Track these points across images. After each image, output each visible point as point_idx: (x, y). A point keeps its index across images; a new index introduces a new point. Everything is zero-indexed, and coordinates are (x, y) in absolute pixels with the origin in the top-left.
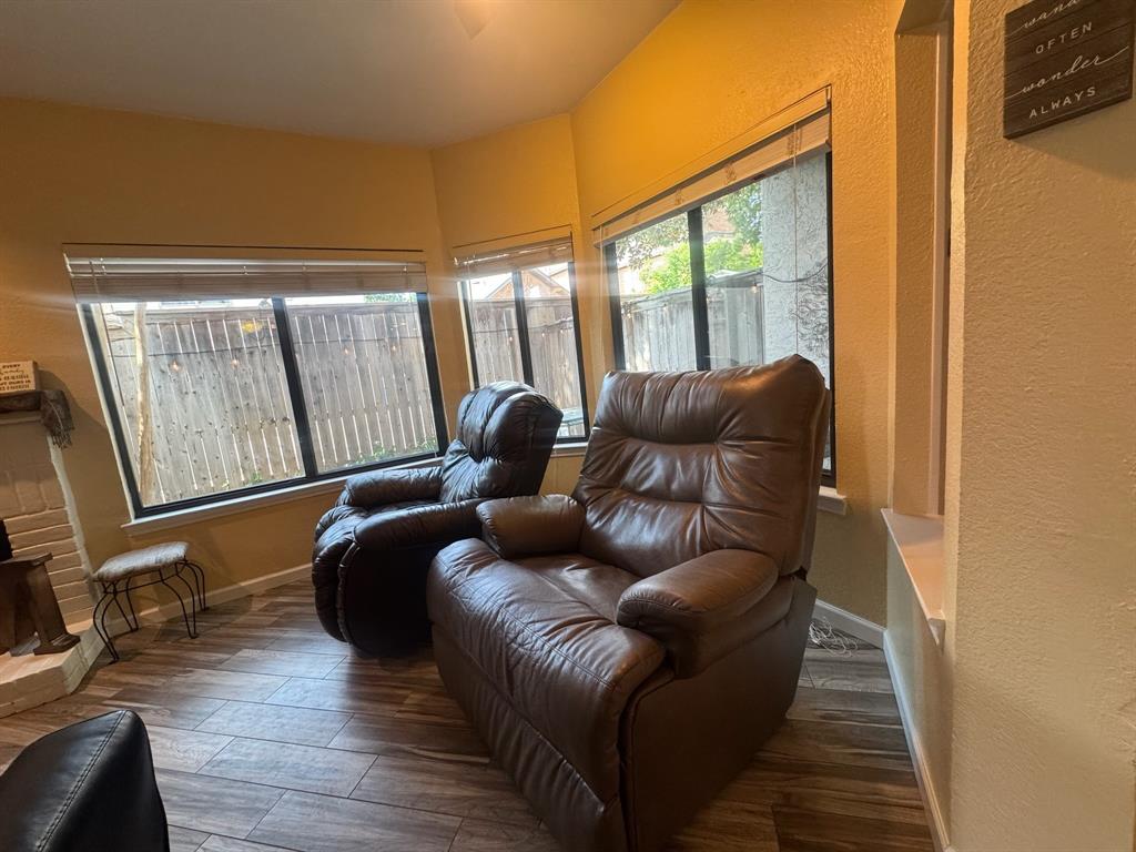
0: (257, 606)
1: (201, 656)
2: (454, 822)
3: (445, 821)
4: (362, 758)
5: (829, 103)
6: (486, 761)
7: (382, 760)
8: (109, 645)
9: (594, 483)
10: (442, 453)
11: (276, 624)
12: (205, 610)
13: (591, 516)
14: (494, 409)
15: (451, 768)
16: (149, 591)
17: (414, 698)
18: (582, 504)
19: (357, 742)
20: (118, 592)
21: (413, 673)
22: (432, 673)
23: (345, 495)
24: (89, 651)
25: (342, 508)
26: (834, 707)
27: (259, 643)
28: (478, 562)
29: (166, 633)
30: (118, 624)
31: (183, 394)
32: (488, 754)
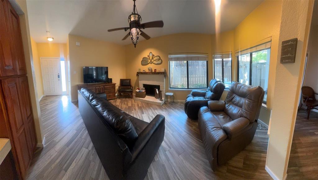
0: (179, 104)
1: (172, 108)
2: (195, 149)
3: (193, 148)
4: (185, 133)
5: (271, 40)
6: (202, 141)
7: (188, 135)
8: (165, 102)
9: (228, 100)
10: (207, 88)
11: (180, 108)
12: (174, 102)
13: (226, 106)
14: (215, 84)
15: (196, 140)
16: (169, 98)
17: (194, 127)
18: (225, 103)
19: (185, 130)
20: (167, 97)
21: (195, 123)
22: (197, 124)
23: (191, 93)
24: (163, 102)
25: (191, 95)
26: (259, 140)
27: (178, 109)
28: (206, 111)
29: (170, 103)
30: (166, 100)
31: (177, 71)
32: (202, 140)
